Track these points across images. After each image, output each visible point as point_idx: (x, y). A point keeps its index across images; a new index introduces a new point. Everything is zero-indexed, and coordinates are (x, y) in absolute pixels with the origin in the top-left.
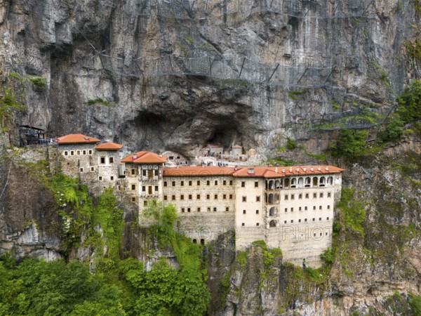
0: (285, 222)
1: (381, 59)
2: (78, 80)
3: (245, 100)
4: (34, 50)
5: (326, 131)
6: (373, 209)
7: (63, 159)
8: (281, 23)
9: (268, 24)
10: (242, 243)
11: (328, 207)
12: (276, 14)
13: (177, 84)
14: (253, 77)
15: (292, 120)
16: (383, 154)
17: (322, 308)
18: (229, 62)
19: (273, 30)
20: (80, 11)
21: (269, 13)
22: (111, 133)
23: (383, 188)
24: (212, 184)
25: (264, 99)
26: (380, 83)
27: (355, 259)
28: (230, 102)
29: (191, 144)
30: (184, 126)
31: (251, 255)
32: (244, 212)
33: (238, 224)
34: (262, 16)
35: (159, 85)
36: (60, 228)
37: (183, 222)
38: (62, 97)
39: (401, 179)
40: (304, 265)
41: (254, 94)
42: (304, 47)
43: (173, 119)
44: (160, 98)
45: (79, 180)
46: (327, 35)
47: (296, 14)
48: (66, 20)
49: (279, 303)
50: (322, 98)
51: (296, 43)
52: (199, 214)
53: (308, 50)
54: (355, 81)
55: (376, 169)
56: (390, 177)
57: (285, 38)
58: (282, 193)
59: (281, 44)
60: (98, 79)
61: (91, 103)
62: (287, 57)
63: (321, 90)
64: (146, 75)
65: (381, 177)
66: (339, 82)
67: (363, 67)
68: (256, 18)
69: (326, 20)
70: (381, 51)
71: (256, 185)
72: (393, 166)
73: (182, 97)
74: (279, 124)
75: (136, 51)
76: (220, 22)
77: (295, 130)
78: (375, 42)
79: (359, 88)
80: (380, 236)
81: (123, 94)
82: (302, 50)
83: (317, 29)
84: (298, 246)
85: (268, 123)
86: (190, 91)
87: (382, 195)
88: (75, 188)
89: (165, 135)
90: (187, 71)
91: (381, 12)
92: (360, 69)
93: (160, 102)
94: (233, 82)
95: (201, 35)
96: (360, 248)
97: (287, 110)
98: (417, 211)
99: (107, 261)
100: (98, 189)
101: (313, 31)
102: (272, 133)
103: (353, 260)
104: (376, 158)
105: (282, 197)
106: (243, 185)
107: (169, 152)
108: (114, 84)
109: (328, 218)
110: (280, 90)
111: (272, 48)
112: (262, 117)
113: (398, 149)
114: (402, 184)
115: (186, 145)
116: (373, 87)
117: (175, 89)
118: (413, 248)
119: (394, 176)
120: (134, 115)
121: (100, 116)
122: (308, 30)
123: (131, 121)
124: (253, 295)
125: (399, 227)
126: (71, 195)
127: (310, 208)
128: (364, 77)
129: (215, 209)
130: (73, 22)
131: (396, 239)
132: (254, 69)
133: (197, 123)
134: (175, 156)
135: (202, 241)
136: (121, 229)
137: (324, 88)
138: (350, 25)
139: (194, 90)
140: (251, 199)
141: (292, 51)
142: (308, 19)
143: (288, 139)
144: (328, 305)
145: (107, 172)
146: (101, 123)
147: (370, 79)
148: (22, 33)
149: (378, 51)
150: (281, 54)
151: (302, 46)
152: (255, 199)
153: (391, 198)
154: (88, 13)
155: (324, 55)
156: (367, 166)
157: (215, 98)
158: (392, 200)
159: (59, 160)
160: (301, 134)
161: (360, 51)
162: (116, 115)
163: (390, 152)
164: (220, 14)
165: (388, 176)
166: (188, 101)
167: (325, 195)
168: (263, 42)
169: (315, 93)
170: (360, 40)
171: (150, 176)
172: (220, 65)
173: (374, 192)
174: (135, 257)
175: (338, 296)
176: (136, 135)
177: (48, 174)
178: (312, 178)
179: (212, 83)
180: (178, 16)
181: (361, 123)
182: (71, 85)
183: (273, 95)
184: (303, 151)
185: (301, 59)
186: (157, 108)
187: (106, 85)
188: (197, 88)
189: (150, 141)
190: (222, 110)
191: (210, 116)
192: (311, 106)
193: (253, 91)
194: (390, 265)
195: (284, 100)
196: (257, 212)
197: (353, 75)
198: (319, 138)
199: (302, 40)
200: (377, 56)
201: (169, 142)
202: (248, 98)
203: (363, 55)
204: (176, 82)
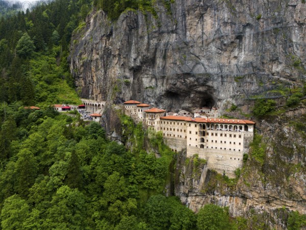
0: (212, 148)
1: (299, 52)
2: (143, 79)
3: (210, 83)
4: (127, 70)
5: (253, 100)
6: (271, 149)
7: (126, 109)
8: (229, 40)
9: (222, 42)
10: (189, 154)
11: (240, 144)
12: (227, 36)
13: (179, 78)
14: (214, 71)
15: (236, 94)
16: (285, 115)
17: (235, 202)
18: (203, 65)
19: (225, 45)
20: (142, 53)
21: (223, 36)
22: (153, 101)
23: (282, 137)
24: (180, 124)
25: (219, 83)
26: (293, 68)
27: (252, 176)
28: (203, 85)
29: (193, 107)
30: (187, 97)
31: (191, 160)
32: (190, 139)
33: (188, 144)
34: (219, 38)
35: (172, 79)
36: (121, 133)
37: (168, 140)
38: (136, 86)
39: (295, 132)
40: (224, 174)
41: (214, 80)
42: (245, 51)
43: (182, 94)
44: (172, 84)
45: (130, 117)
46: (258, 42)
47: (239, 33)
48: (138, 57)
49: (202, 187)
50: (253, 80)
51: (240, 50)
52: (174, 138)
53: (247, 52)
54: (277, 68)
55: (277, 124)
56: (287, 130)
57: (235, 47)
58: (210, 132)
59: (232, 51)
60: (150, 78)
61: (147, 88)
62: (235, 57)
63: (252, 76)
64: (168, 74)
65: (281, 130)
66: (266, 70)
67: (282, 58)
68: (216, 40)
69: (258, 34)
70: (298, 46)
71: (196, 126)
72: (290, 123)
73: (182, 83)
74: (229, 96)
75: (164, 64)
76: (201, 45)
77: (236, 100)
78: (294, 41)
79: (280, 72)
80: (274, 167)
81: (159, 84)
82: (243, 53)
83: (252, 40)
84: (220, 162)
85: (222, 96)
86: (184, 80)
87: (280, 142)
88: (128, 120)
89: (181, 102)
90: (182, 71)
91: (298, 21)
92: (280, 60)
93: (173, 87)
94: (203, 75)
95: (191, 53)
96: (257, 171)
97: (233, 88)
98: (304, 155)
99: (136, 149)
100: (137, 122)
101: (249, 42)
102: (224, 102)
103: (251, 177)
104: (278, 117)
105: (210, 134)
106: (190, 125)
107: (184, 111)
108: (156, 79)
109: (239, 150)
110: (229, 77)
111: (226, 54)
112: (219, 92)
113: (297, 112)
114: (295, 136)
115: (190, 107)
116: (288, 71)
117: (179, 80)
118: (296, 179)
119: (290, 130)
120: (163, 93)
121: (149, 94)
122: (247, 40)
123: (163, 96)
124: (189, 179)
125: (290, 164)
126: (126, 122)
127: (228, 143)
128: (283, 65)
129: (181, 136)
130: (140, 57)
131: (286, 171)
132: (214, 66)
133: (192, 96)
134: (187, 113)
135: (176, 150)
136: (143, 138)
137: (254, 74)
138: (273, 34)
139: (186, 80)
140: (193, 133)
141: (238, 54)
142: (247, 34)
143: (233, 104)
144: (238, 202)
145: (140, 115)
146: (149, 96)
147: (288, 66)
148: (122, 65)
149: (297, 47)
150: (232, 56)
151: (243, 51)
152: (195, 133)
153: (287, 144)
154: (145, 53)
155: (255, 54)
156: (270, 122)
157: (196, 83)
158: (288, 146)
159: (124, 109)
160: (240, 102)
161: (280, 49)
162: (155, 93)
163: (290, 114)
164: (201, 41)
165: (286, 129)
166: (185, 85)
167: (237, 137)
168: (221, 51)
169: (248, 78)
170: (280, 42)
171: (152, 117)
172: (199, 66)
173: (276, 139)
174: (146, 150)
175: (244, 198)
176: (167, 102)
177: (121, 114)
178: (228, 125)
179: (193, 76)
180: (180, 46)
181: (274, 95)
182: (140, 81)
183: (225, 80)
184: (239, 112)
185: (243, 58)
186: (172, 89)
187: (154, 80)
188: (187, 79)
189: (175, 105)
190: (201, 89)
191: (197, 92)
192: (246, 85)
193: (213, 79)
194: (277, 186)
195: (231, 82)
196: (196, 140)
197: (276, 64)
198: (249, 104)
199: (243, 47)
200: (296, 50)
201: (183, 106)
202: (211, 82)
203: (282, 51)
204: (178, 77)
